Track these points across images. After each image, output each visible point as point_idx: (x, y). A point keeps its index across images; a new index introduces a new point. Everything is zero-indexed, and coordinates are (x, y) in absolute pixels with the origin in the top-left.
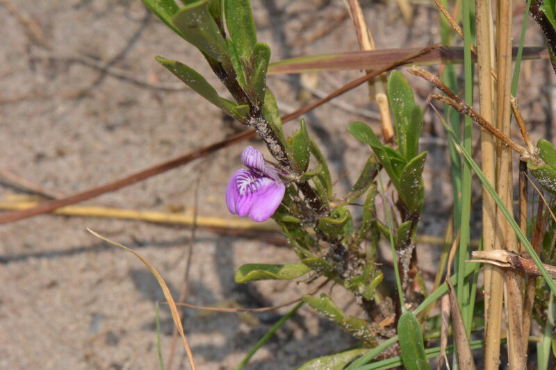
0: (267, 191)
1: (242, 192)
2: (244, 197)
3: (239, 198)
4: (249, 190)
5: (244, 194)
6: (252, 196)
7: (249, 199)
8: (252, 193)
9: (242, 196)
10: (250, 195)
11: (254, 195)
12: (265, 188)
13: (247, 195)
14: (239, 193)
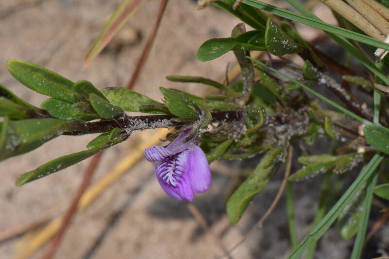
0: (190, 164)
2: (180, 185)
4: (178, 178)
5: (177, 183)
6: (184, 180)
7: (183, 183)
8: (181, 177)
9: (177, 187)
11: (184, 177)
12: (186, 164)
13: (179, 182)
14: (173, 186)
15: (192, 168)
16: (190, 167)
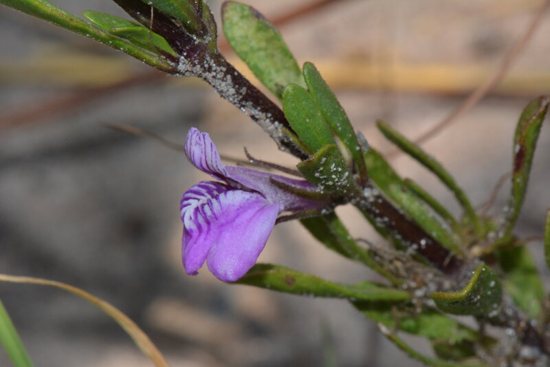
0: (238, 216)
1: (188, 223)
4: (201, 219)
5: (194, 227)
6: (209, 229)
7: (203, 235)
8: (208, 222)
9: (190, 233)
10: (205, 227)
11: (212, 226)
12: (232, 209)
15: (235, 224)
16: (234, 220)
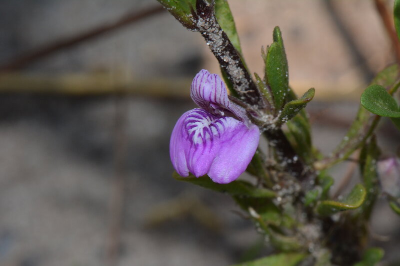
0: (234, 136)
1: (196, 139)
3: (193, 149)
4: (208, 136)
5: (200, 142)
6: (212, 146)
7: (207, 149)
8: (212, 140)
9: (196, 146)
10: (209, 143)
11: (215, 143)
12: (230, 131)
14: (192, 142)
15: (231, 142)
16: (231, 138)
